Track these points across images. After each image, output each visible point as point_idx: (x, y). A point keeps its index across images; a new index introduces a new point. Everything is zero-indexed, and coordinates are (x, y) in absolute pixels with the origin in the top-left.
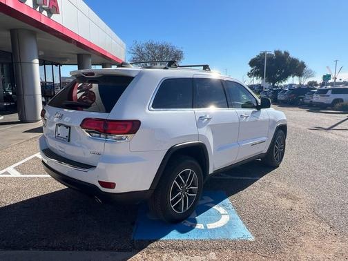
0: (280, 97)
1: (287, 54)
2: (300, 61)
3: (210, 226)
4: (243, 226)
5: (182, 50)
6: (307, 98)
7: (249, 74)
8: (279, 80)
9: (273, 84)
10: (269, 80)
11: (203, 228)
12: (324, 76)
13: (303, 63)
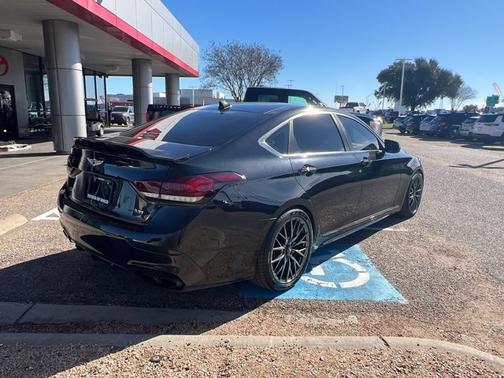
0: (424, 126)
1: (434, 63)
2: (454, 75)
3: (345, 285)
4: (389, 286)
5: (279, 55)
6: (465, 128)
7: (376, 93)
8: (422, 102)
9: (413, 109)
10: (406, 103)
11: (335, 286)
12: (489, 99)
13: (458, 78)
